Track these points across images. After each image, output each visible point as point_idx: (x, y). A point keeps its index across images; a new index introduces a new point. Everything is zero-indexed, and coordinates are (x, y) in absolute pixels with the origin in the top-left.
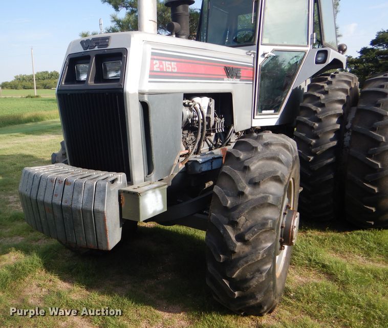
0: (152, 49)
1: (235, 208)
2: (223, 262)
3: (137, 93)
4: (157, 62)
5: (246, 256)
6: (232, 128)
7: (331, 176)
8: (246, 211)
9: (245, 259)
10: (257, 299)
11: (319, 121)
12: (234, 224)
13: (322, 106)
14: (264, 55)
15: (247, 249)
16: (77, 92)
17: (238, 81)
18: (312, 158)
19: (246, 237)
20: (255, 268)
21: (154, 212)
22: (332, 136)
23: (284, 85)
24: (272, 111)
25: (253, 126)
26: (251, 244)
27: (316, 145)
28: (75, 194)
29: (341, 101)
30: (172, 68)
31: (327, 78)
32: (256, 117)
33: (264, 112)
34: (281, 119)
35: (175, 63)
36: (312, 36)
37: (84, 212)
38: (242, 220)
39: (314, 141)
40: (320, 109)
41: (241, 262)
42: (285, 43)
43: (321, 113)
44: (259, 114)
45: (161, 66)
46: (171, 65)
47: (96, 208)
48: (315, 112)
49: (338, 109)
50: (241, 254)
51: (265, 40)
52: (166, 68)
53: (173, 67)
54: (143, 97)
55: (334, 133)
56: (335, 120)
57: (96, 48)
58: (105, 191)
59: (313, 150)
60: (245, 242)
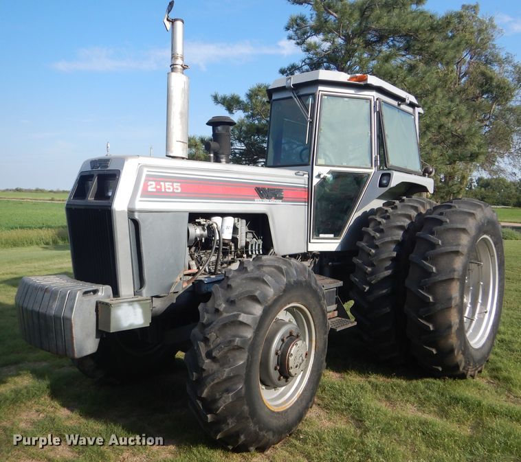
0: (148, 171)
1: (209, 324)
2: (196, 380)
3: (126, 210)
4: (154, 183)
5: (214, 373)
6: (272, 250)
7: (388, 310)
8: (217, 328)
9: (211, 377)
10: (228, 424)
11: (376, 247)
12: (206, 340)
13: (381, 231)
14: (319, 176)
15: (215, 367)
16: (83, 207)
17: (279, 202)
18: (367, 288)
19: (214, 354)
20: (223, 387)
21: (130, 325)
22: (389, 263)
23: (345, 207)
24: (332, 236)
25: (309, 250)
26: (219, 362)
27: (372, 273)
28: (51, 301)
29: (401, 227)
30: (173, 189)
31: (394, 203)
32: (312, 241)
33: (321, 236)
34: (343, 244)
35: (179, 184)
36: (376, 157)
37: (57, 318)
38: (212, 336)
39: (369, 269)
40: (378, 235)
41: (209, 380)
42: (345, 164)
43: (379, 238)
44: (315, 237)
45: (158, 187)
46: (173, 186)
47: (65, 315)
48: (374, 237)
49: (398, 235)
50: (210, 372)
51: (320, 161)
52: (165, 188)
53: (175, 187)
54: (133, 215)
55: (391, 260)
56: (393, 246)
57: (99, 169)
58: (75, 299)
59: (368, 279)
60: (214, 359)
